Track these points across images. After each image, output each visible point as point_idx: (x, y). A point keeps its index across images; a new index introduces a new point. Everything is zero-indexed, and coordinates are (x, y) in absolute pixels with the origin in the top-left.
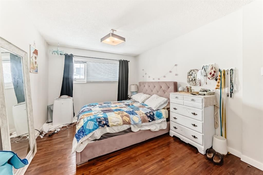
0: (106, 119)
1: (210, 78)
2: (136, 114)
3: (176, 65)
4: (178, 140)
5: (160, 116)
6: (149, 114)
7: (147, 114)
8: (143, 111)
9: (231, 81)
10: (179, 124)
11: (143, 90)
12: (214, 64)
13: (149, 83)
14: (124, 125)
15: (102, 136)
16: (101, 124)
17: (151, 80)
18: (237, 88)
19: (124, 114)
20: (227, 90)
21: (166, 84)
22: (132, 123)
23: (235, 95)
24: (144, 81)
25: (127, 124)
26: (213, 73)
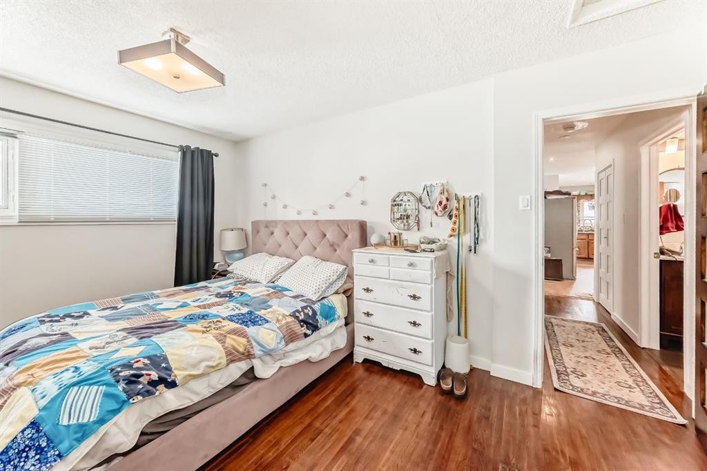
0: (157, 361)
1: (440, 214)
2: (265, 319)
3: (362, 179)
4: (376, 367)
5: (329, 314)
6: (302, 313)
7: (297, 314)
8: (281, 310)
9: (475, 219)
10: (378, 327)
11: (265, 245)
12: (445, 182)
13: (286, 223)
14: (232, 366)
15: (143, 434)
16: (140, 386)
17: (291, 215)
18: (485, 235)
19: (225, 328)
20: (467, 239)
21: (339, 226)
22: (257, 351)
23: (482, 248)
24: (269, 218)
25: (240, 360)
26: (444, 202)
